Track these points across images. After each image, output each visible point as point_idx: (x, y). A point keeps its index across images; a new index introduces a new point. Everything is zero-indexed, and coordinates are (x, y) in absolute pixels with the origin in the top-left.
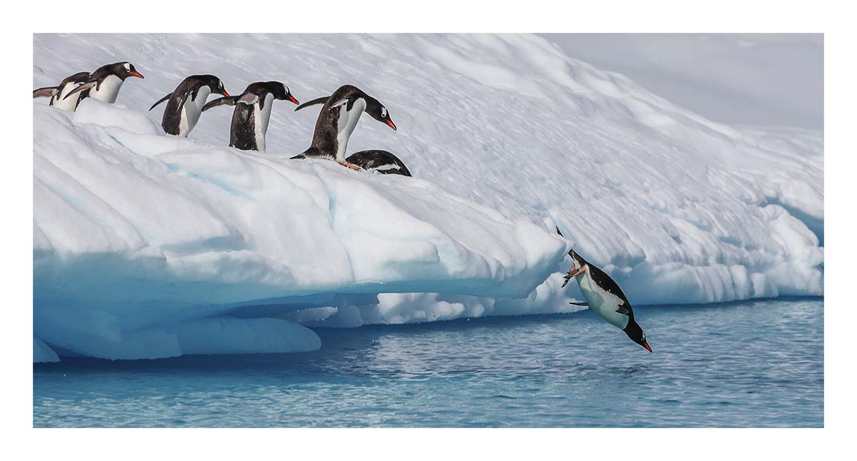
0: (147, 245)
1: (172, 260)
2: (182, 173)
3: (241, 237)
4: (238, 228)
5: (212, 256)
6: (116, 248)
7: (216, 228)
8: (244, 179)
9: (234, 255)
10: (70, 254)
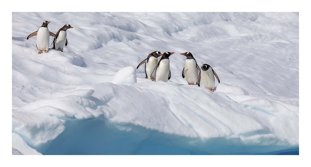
0: (233, 134)
1: (243, 139)
2: (249, 108)
3: (269, 129)
4: (268, 126)
5: (258, 136)
6: (222, 135)
7: (259, 127)
8: (271, 109)
9: (266, 136)
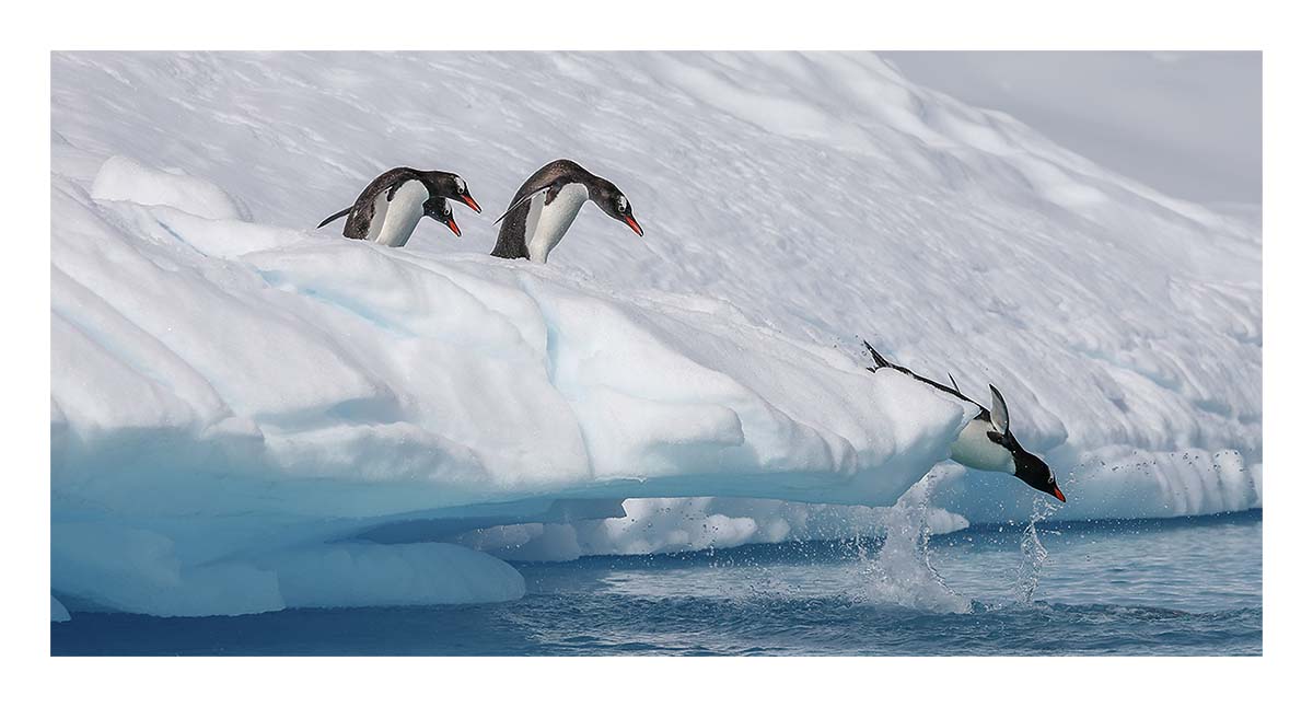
0: (230, 414)
1: (276, 441)
2: (288, 288)
3: (394, 400)
4: (388, 383)
5: (346, 432)
6: (178, 419)
7: (351, 384)
8: (397, 298)
9: (382, 431)
10: (97, 430)
